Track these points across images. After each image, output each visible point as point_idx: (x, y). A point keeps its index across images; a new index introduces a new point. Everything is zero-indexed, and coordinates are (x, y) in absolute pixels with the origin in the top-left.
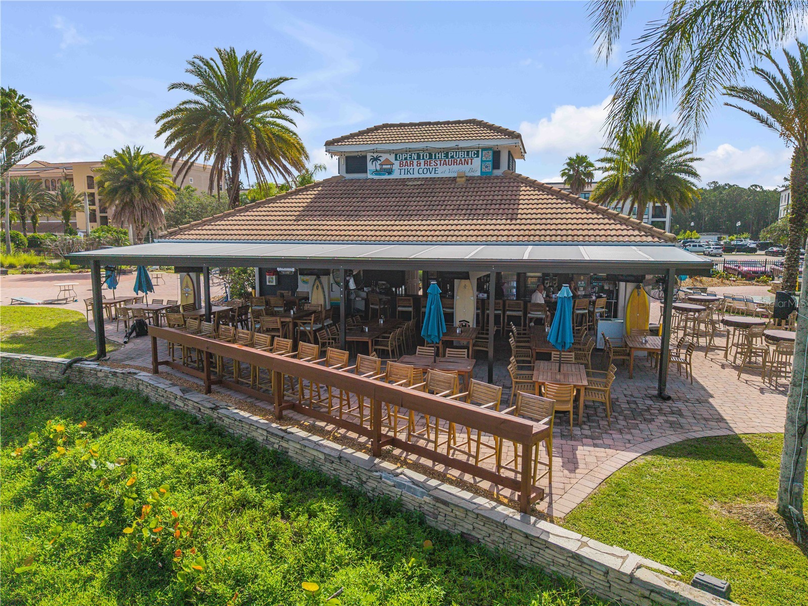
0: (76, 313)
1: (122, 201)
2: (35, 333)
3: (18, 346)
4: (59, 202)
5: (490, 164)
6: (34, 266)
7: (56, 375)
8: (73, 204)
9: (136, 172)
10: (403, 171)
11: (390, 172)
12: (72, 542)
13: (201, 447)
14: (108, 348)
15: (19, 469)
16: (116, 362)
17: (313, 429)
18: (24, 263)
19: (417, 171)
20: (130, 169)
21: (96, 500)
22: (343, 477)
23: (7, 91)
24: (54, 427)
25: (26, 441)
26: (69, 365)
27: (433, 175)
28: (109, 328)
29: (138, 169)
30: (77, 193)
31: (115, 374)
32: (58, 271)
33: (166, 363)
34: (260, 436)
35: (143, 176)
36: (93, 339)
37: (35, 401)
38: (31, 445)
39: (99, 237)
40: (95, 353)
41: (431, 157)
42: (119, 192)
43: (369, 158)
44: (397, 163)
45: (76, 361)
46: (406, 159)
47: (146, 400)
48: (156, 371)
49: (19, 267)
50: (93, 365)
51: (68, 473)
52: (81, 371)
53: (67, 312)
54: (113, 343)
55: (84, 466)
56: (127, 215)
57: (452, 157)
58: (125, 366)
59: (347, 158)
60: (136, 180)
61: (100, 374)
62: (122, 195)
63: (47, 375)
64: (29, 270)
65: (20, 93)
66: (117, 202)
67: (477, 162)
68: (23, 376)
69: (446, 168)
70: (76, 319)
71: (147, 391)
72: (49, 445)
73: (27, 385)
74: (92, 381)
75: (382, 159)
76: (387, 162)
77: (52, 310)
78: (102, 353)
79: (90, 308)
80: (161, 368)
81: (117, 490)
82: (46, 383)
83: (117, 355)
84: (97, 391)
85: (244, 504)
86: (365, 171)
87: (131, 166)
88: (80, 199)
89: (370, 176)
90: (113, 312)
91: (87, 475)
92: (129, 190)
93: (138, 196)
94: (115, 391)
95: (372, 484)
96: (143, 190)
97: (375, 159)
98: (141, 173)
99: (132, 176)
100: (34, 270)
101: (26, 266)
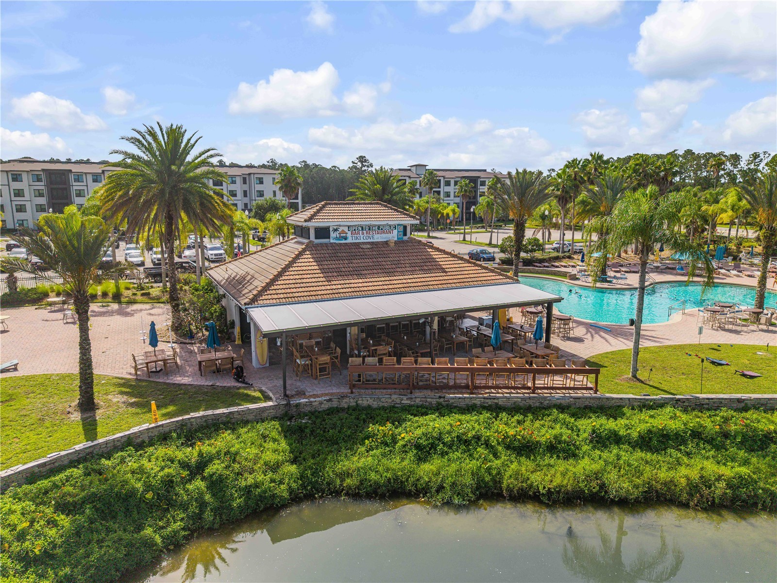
5: (402, 233)
10: (354, 238)
11: (346, 239)
19: (362, 238)
22: (532, 404)
27: (372, 240)
31: (328, 400)
41: (369, 229)
43: (331, 229)
44: (349, 233)
46: (355, 230)
48: (352, 392)
52: (297, 405)
57: (382, 229)
59: (316, 228)
61: (314, 404)
63: (266, 415)
67: (395, 232)
69: (379, 235)
74: (307, 409)
75: (340, 230)
76: (343, 232)
86: (329, 238)
89: (332, 241)
97: (336, 230)
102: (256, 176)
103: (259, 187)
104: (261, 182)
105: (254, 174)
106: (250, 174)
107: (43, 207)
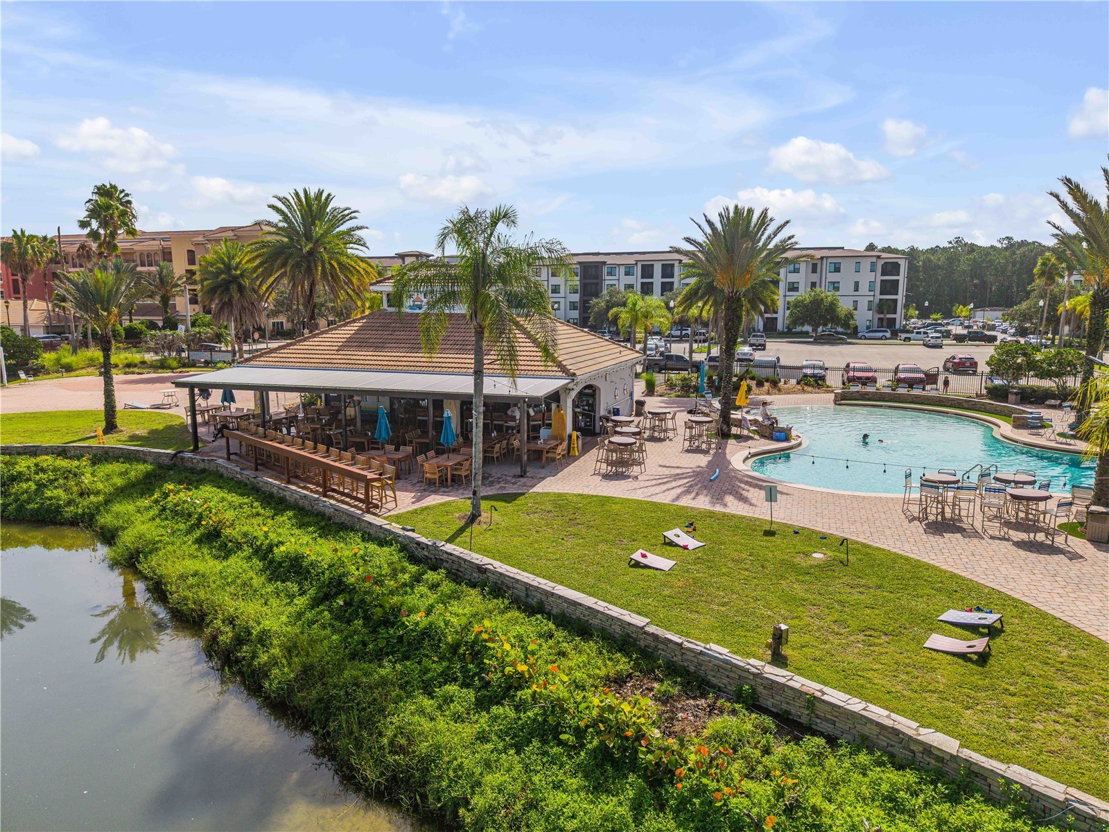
0: (179, 417)
1: (221, 301)
2: (149, 433)
3: (139, 443)
4: (156, 287)
6: (135, 366)
7: (167, 461)
8: (172, 288)
9: (234, 272)
11: (421, 307)
12: (179, 530)
13: (242, 495)
14: (200, 445)
15: (151, 507)
16: (206, 454)
17: (305, 488)
18: (125, 362)
20: (228, 267)
21: (190, 515)
22: (306, 505)
23: (108, 186)
24: (169, 487)
25: (153, 495)
26: (175, 455)
28: (201, 430)
29: (236, 269)
30: (177, 276)
31: (203, 460)
32: (160, 371)
33: (236, 454)
34: (275, 490)
35: (242, 275)
36: (190, 438)
37: (155, 477)
38: (156, 496)
39: (199, 333)
40: (192, 448)
42: (218, 292)
44: (425, 301)
45: (179, 452)
47: (221, 476)
48: (229, 459)
49: (121, 366)
50: (190, 455)
51: (176, 505)
52: (182, 459)
53: (171, 416)
54: (203, 441)
55: (184, 502)
56: (226, 314)
58: (210, 456)
59: (388, 294)
60: (235, 279)
61: (194, 461)
62: (220, 294)
63: (161, 461)
64: (132, 370)
65: (120, 188)
66: (217, 302)
68: (145, 462)
70: (177, 423)
71: (222, 470)
72: (166, 495)
73: (150, 467)
74: (189, 465)
75: (414, 297)
76: (418, 299)
77: (159, 414)
78: (196, 448)
79: (189, 414)
80: (232, 457)
81: (200, 510)
82: (160, 466)
83: (206, 449)
84: (193, 471)
85: (258, 514)
86: (402, 306)
87: (230, 264)
88: (179, 282)
89: (405, 310)
90: (207, 417)
91: (186, 505)
92: (227, 289)
93: (236, 296)
94: (204, 471)
95: (316, 507)
96: (241, 289)
98: (239, 272)
99: (230, 275)
100: (136, 370)
101: (129, 365)
102: (830, 260)
103: (833, 277)
104: (837, 270)
105: (827, 257)
106: (822, 258)
107: (576, 304)
